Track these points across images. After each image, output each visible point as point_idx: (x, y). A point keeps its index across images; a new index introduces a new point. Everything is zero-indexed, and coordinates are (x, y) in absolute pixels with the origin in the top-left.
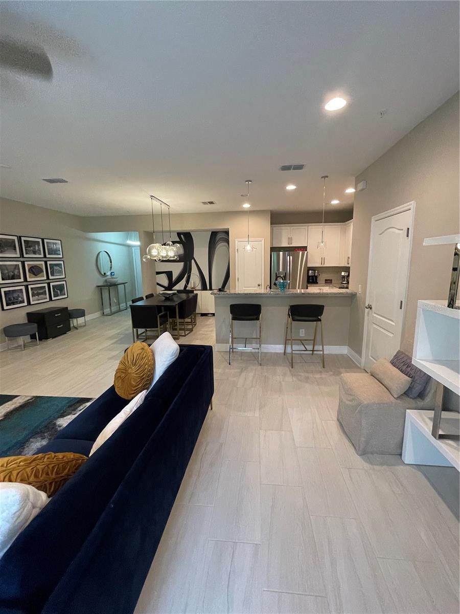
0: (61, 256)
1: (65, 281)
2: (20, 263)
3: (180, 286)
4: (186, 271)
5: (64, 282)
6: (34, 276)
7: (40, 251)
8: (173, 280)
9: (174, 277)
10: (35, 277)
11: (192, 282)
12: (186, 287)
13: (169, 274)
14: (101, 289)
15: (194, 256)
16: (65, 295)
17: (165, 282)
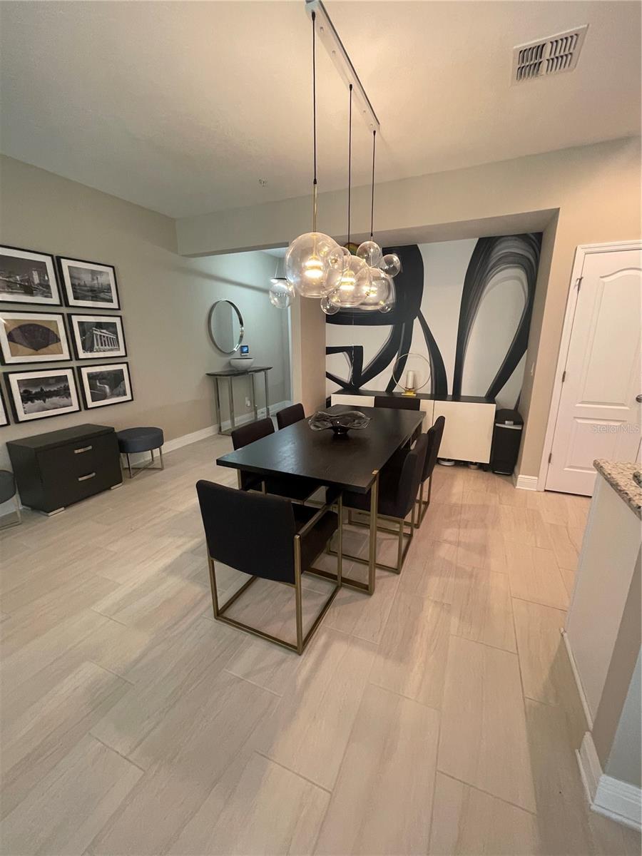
0: (115, 305)
1: (127, 363)
3: (379, 383)
4: (397, 348)
5: (124, 367)
6: (28, 350)
7: (48, 287)
8: (364, 367)
9: (367, 360)
10: (30, 354)
11: (411, 374)
12: (392, 385)
13: (355, 354)
14: (217, 379)
15: (421, 309)
16: (125, 394)
17: (345, 373)
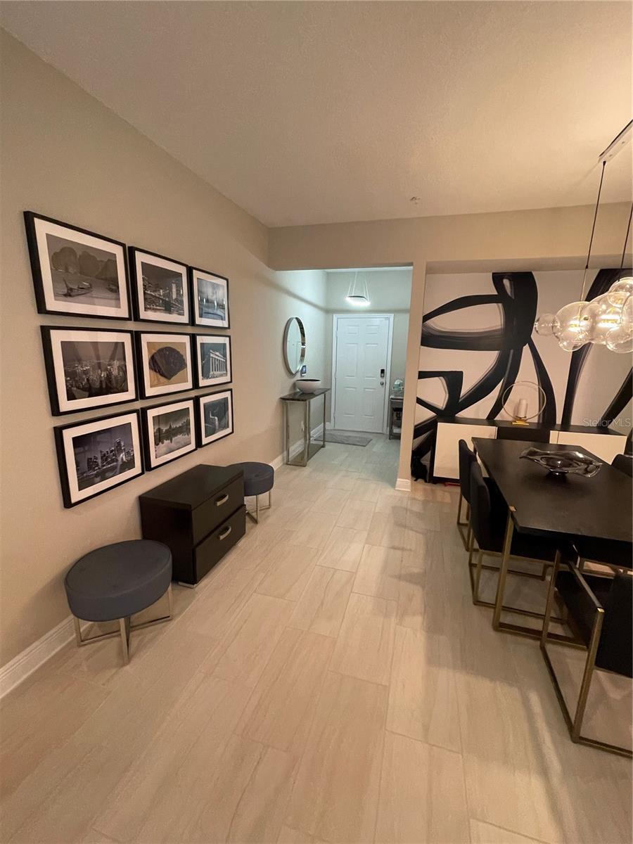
0: (225, 323)
1: (231, 390)
2: (126, 339)
3: (480, 410)
5: (227, 394)
6: (162, 379)
7: (181, 303)
8: (462, 394)
9: (466, 388)
10: (164, 384)
11: (524, 403)
12: (494, 412)
13: (454, 379)
15: (532, 336)
17: (440, 399)
